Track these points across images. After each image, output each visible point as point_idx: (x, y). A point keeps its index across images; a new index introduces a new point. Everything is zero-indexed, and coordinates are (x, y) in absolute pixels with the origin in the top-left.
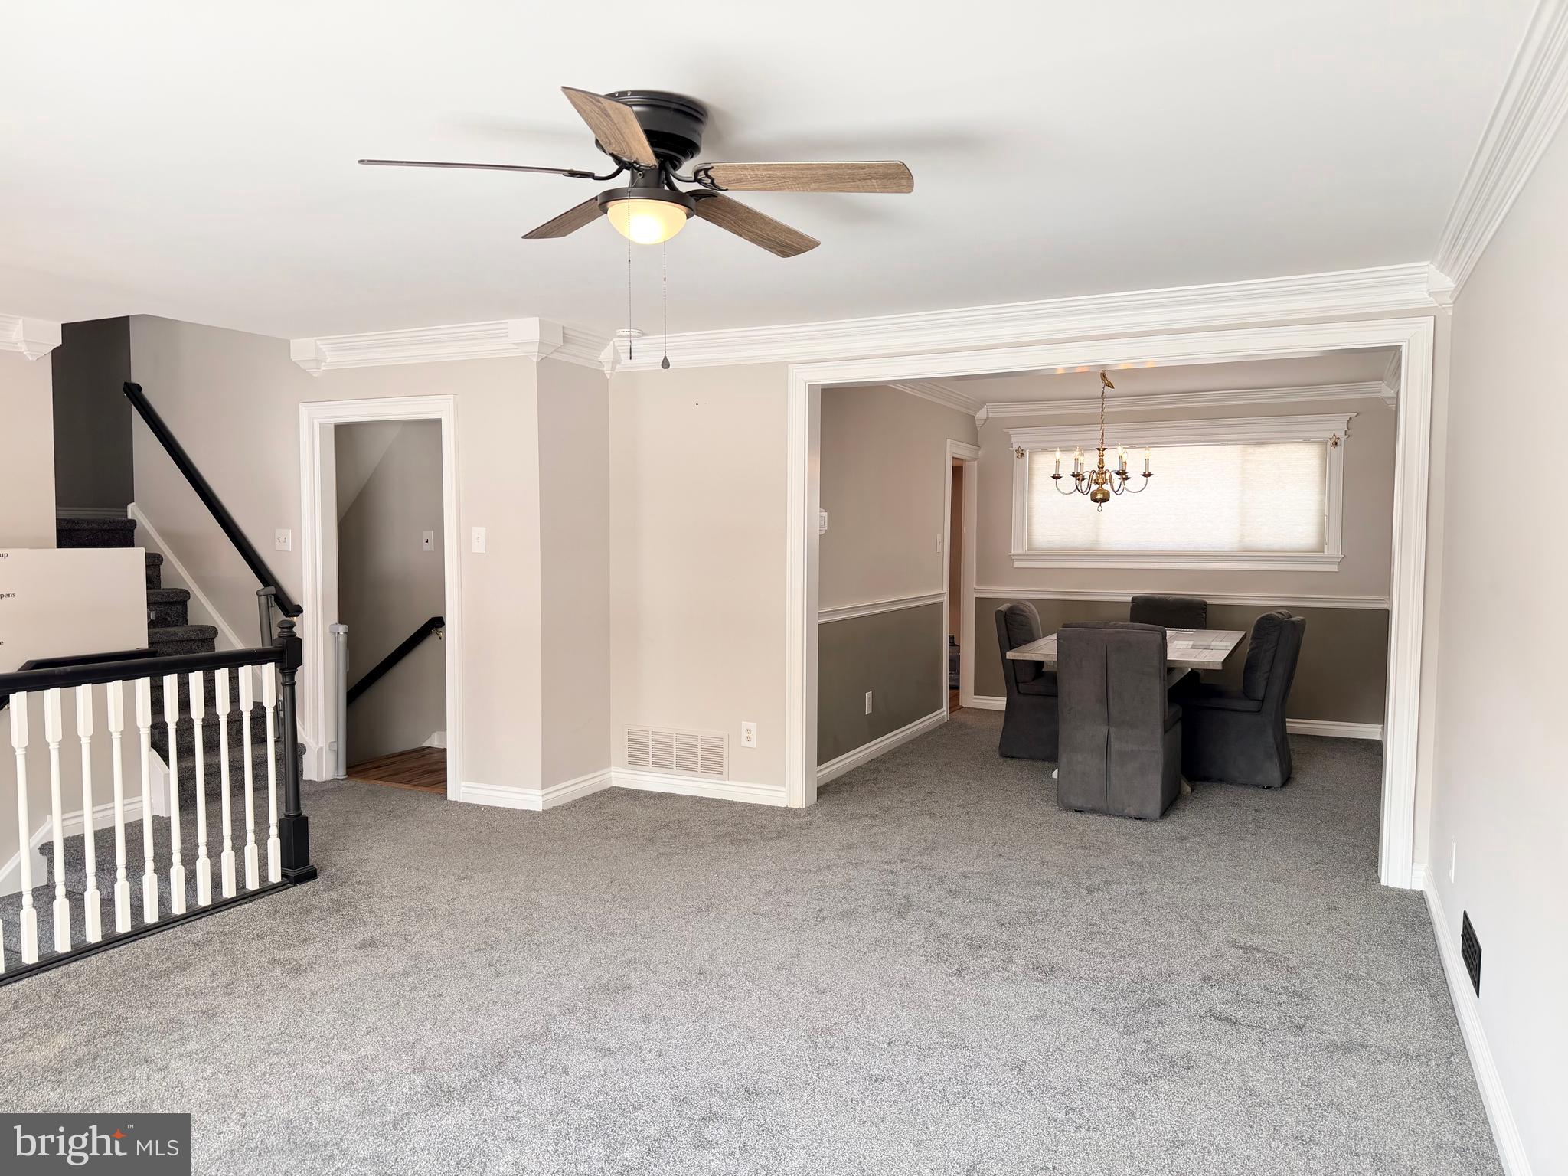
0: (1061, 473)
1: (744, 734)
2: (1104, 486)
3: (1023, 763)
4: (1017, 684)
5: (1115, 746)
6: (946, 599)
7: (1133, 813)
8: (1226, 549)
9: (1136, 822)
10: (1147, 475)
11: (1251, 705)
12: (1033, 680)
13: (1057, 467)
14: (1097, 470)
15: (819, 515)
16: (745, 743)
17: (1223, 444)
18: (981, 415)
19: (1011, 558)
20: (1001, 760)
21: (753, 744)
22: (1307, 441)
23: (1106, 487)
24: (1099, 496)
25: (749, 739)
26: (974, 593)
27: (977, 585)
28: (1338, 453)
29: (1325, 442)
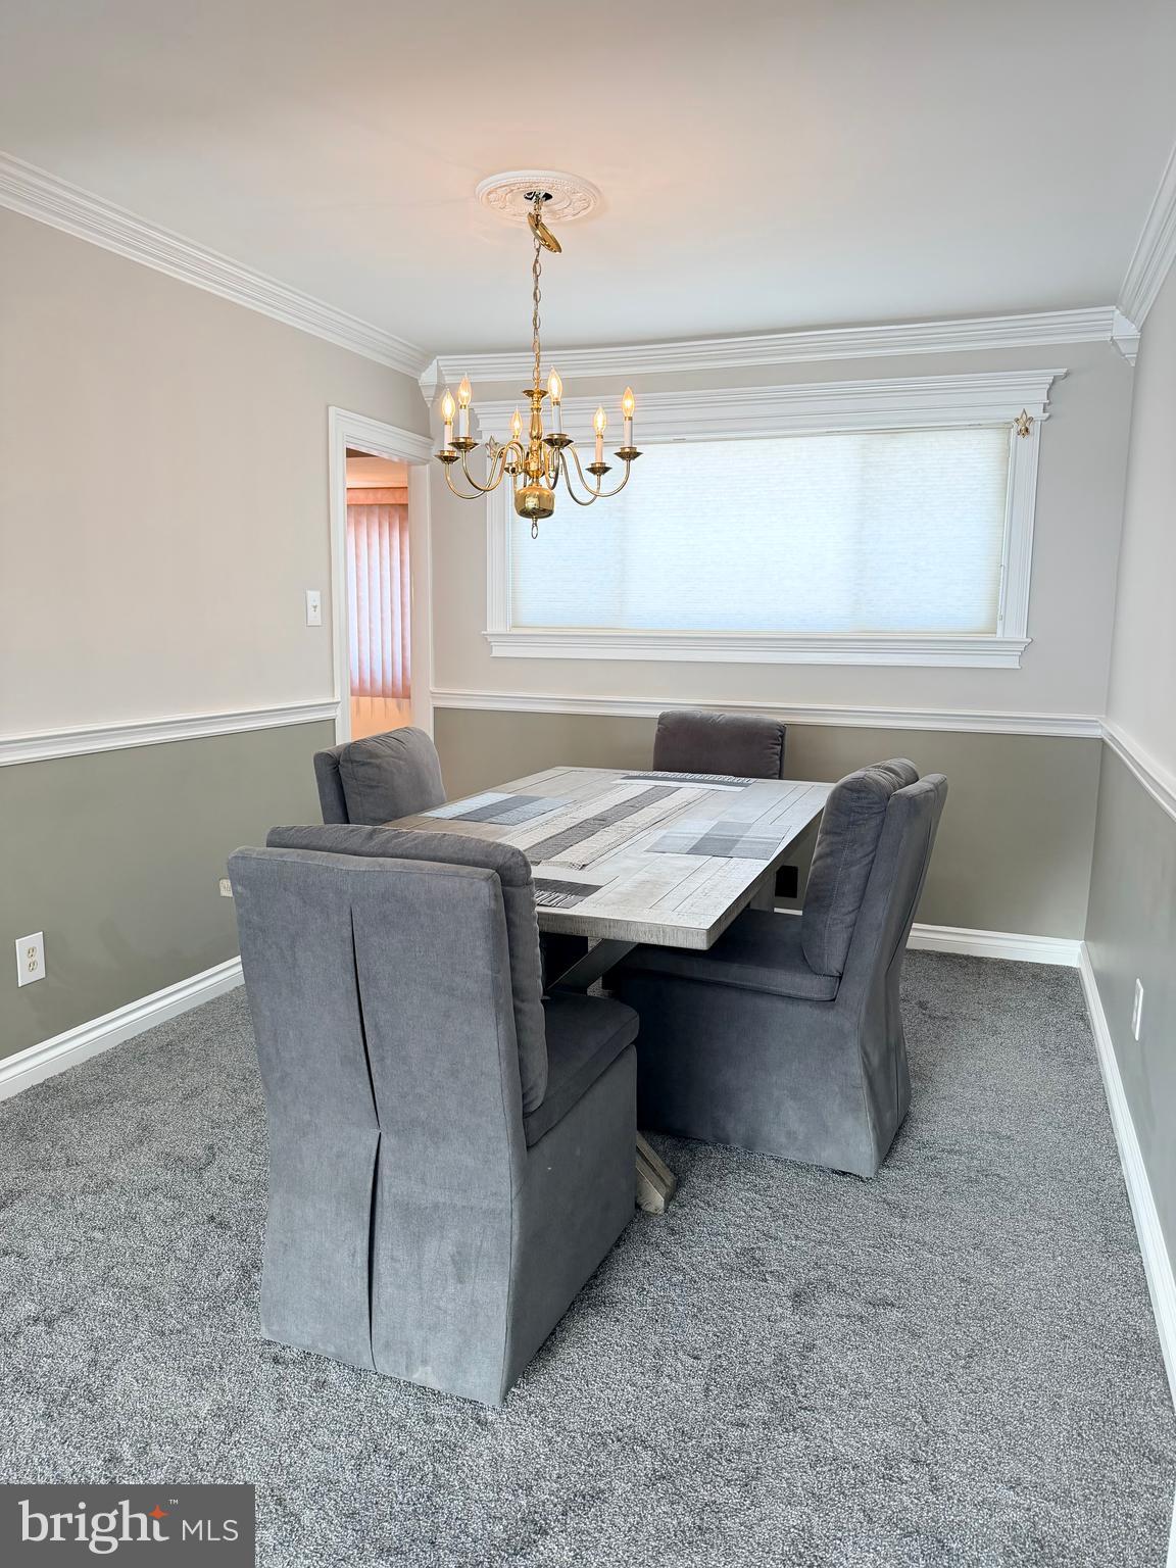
5: (394, 1188)
7: (435, 1385)
18: (428, 378)
19: (485, 641)
22: (972, 426)
24: (531, 503)
26: (430, 699)
27: (436, 687)
28: (1031, 443)
29: (1007, 427)
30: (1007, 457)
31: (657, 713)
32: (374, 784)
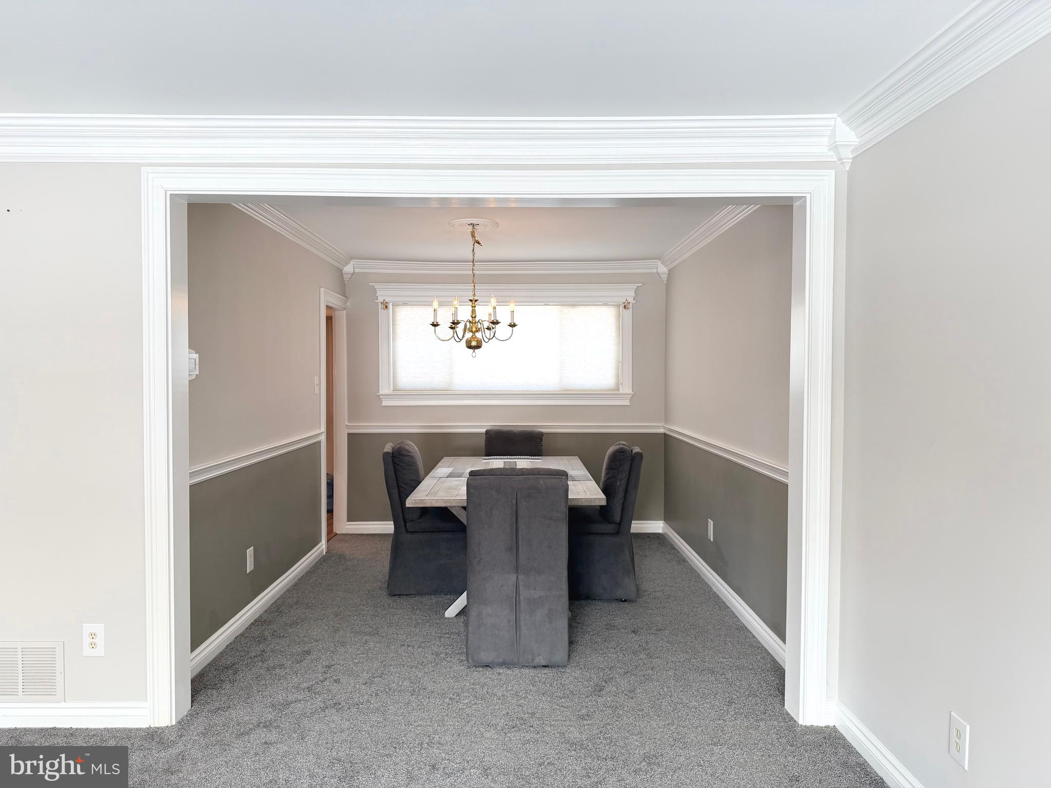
0: (439, 321)
1: (87, 640)
2: (477, 334)
3: (412, 600)
4: (405, 522)
5: (524, 594)
6: (323, 438)
7: (544, 663)
8: (551, 389)
9: (546, 671)
10: (513, 325)
11: (609, 528)
12: (420, 517)
13: (435, 316)
14: (471, 319)
15: (188, 360)
16: (87, 651)
17: (545, 305)
18: (348, 269)
19: (379, 398)
20: (390, 601)
21: (100, 651)
22: (605, 304)
23: (479, 335)
24: (474, 344)
25: (93, 646)
26: (346, 429)
27: (349, 422)
28: (628, 314)
29: (619, 306)
30: (619, 316)
31: (484, 430)
32: (411, 464)
